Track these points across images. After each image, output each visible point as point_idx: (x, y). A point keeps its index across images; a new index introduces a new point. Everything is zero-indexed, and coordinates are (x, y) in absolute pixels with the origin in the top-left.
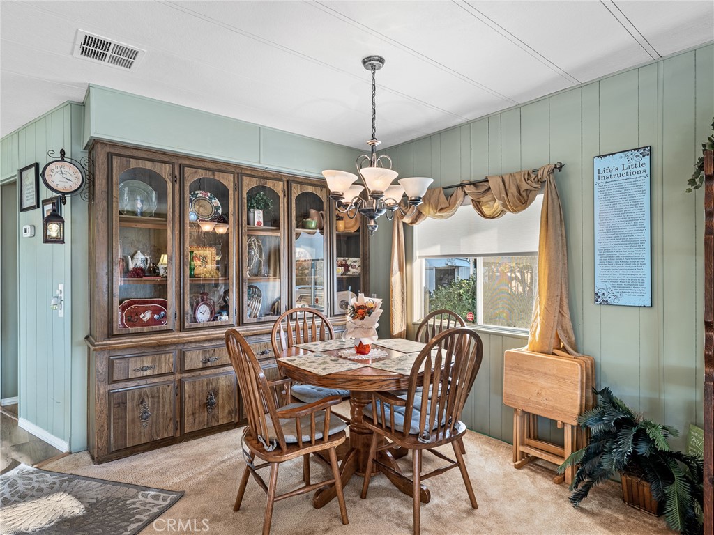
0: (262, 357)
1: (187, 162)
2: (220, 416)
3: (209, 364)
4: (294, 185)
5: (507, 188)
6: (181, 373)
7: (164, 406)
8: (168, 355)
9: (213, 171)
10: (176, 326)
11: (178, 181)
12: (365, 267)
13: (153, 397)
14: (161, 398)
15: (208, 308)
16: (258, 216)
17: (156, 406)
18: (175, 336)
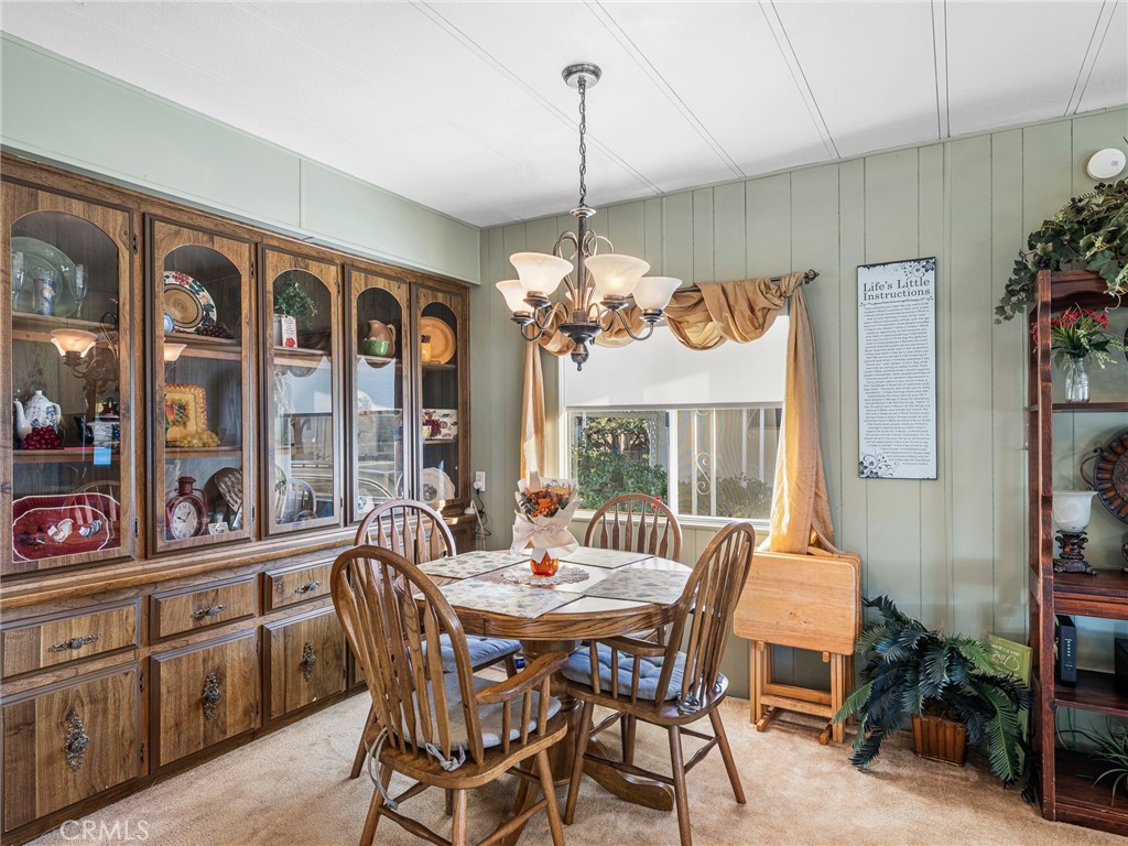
0: (305, 597)
1: (158, 211)
2: (230, 720)
3: (208, 620)
4: (355, 274)
5: (732, 303)
6: (149, 645)
7: (117, 717)
8: (125, 609)
9: (211, 234)
10: (137, 548)
11: (139, 248)
12: (464, 424)
13: (93, 701)
14: (110, 701)
15: (193, 508)
16: (289, 327)
17: (100, 719)
18: (135, 569)
